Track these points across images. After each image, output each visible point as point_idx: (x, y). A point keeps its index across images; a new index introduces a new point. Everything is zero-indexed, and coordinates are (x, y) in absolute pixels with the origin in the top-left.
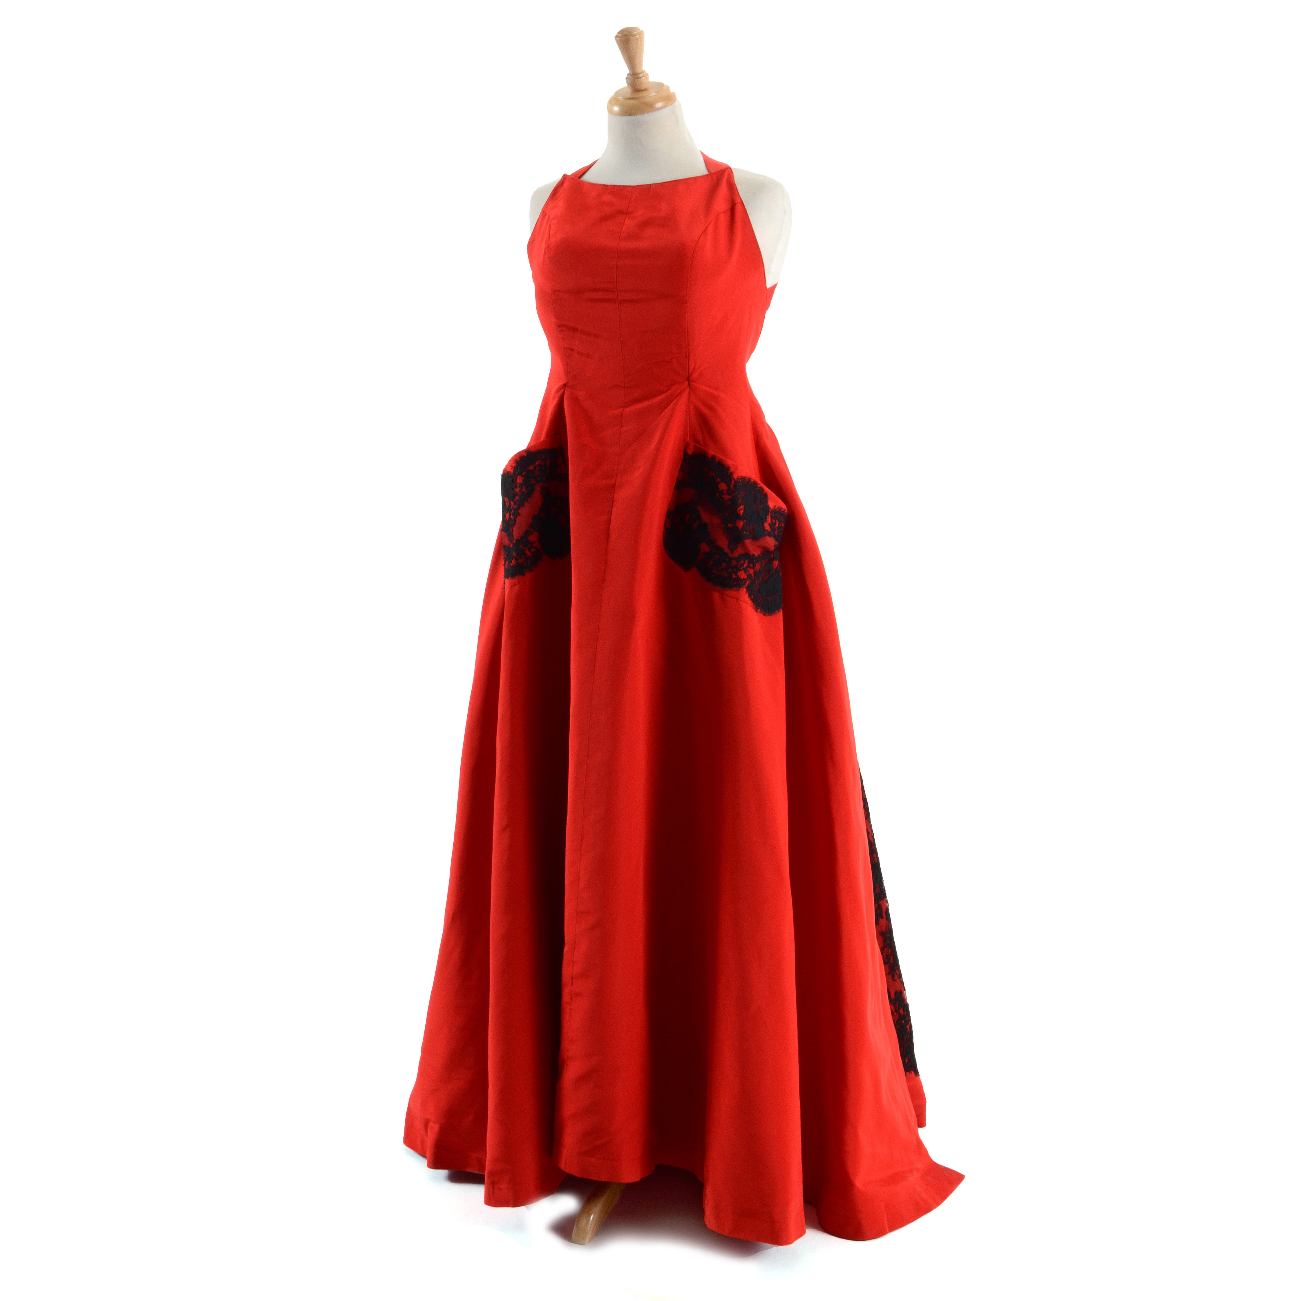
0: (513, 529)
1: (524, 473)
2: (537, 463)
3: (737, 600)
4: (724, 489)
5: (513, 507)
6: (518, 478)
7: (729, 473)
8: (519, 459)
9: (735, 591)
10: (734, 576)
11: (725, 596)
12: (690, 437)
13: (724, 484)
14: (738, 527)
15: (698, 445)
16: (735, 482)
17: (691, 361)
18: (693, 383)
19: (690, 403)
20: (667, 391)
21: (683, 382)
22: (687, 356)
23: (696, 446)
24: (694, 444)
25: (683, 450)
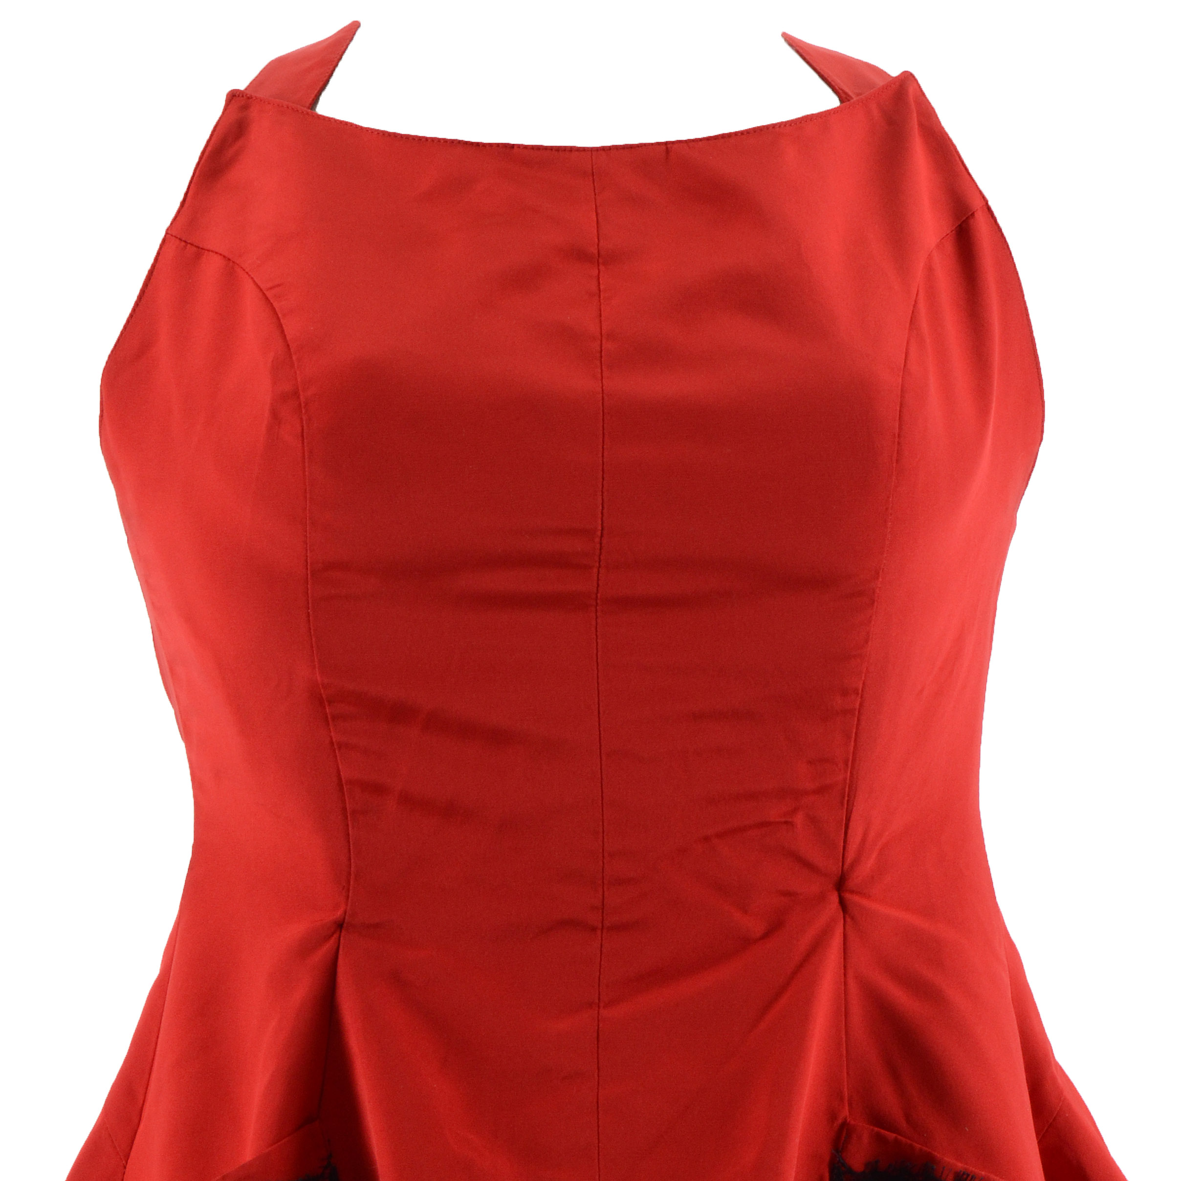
17: (855, 816)
18: (856, 898)
19: (851, 974)
20: (766, 936)
21: (822, 898)
22: (844, 798)
23: (879, 1139)
24: (873, 1130)
25: (827, 1158)
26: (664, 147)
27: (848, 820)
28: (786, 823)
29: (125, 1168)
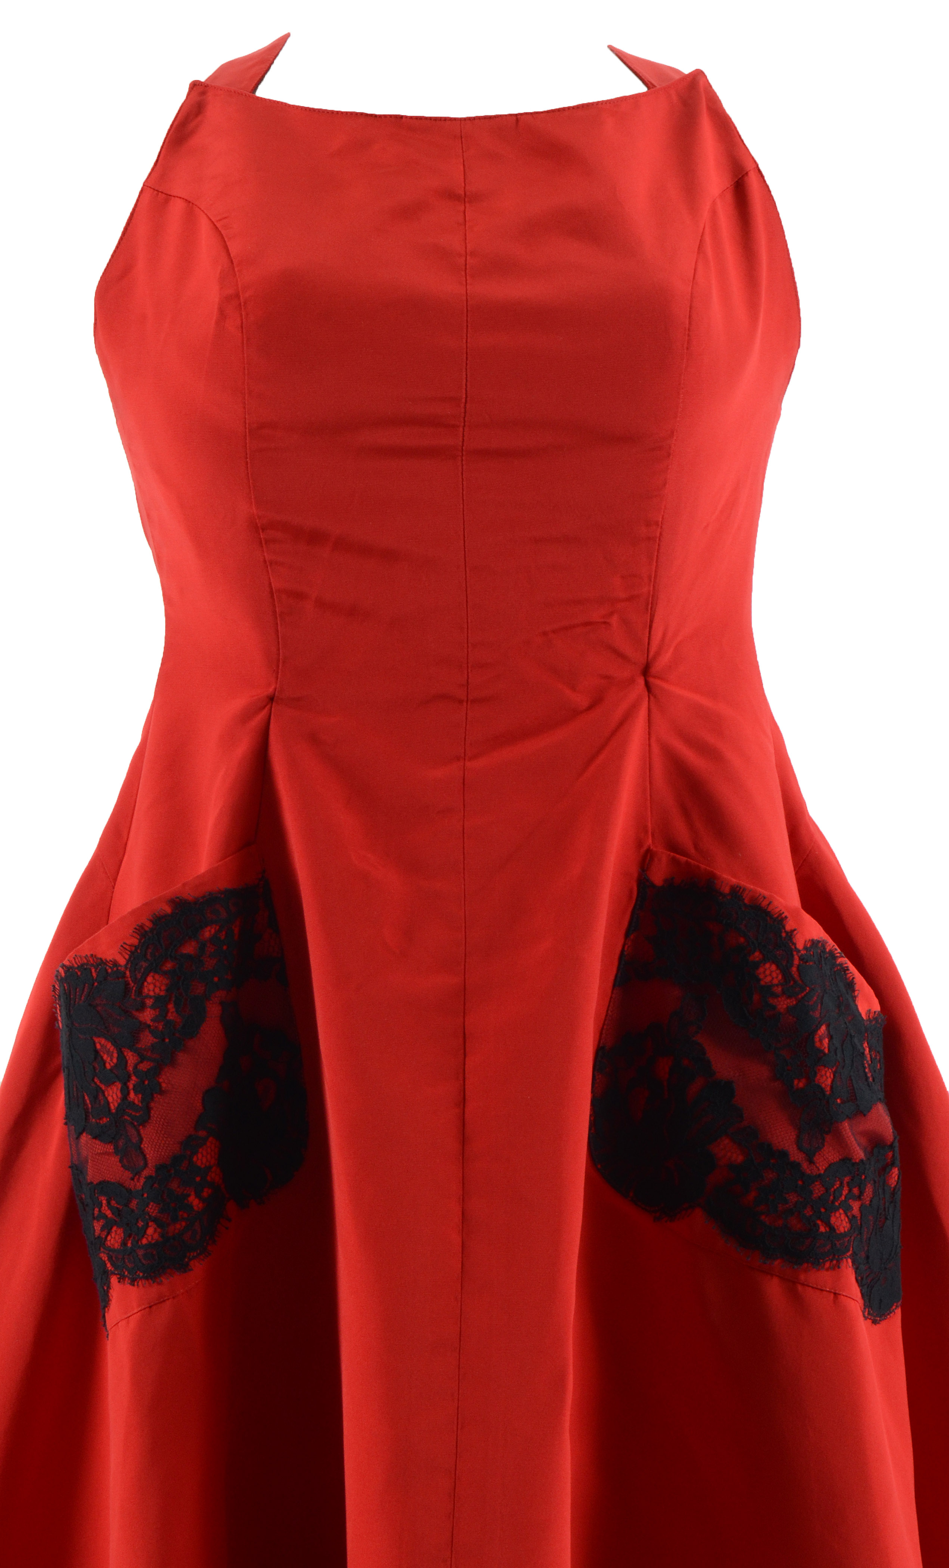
0: (139, 1134)
1: (169, 966)
2: (208, 933)
3: (835, 1294)
4: (775, 982)
5: (136, 1067)
6: (149, 979)
7: (784, 935)
8: (148, 924)
9: (827, 1270)
10: (822, 1229)
11: (800, 1288)
12: (653, 835)
13: (774, 967)
14: (823, 1086)
15: (683, 859)
16: (801, 959)
17: (657, 619)
18: (658, 682)
19: (653, 739)
20: (590, 708)
21: (632, 681)
22: (648, 605)
23: (674, 861)
24: (669, 855)
25: (636, 875)
26: (515, 118)
27: (651, 621)
28: (605, 623)
29: (114, 888)
